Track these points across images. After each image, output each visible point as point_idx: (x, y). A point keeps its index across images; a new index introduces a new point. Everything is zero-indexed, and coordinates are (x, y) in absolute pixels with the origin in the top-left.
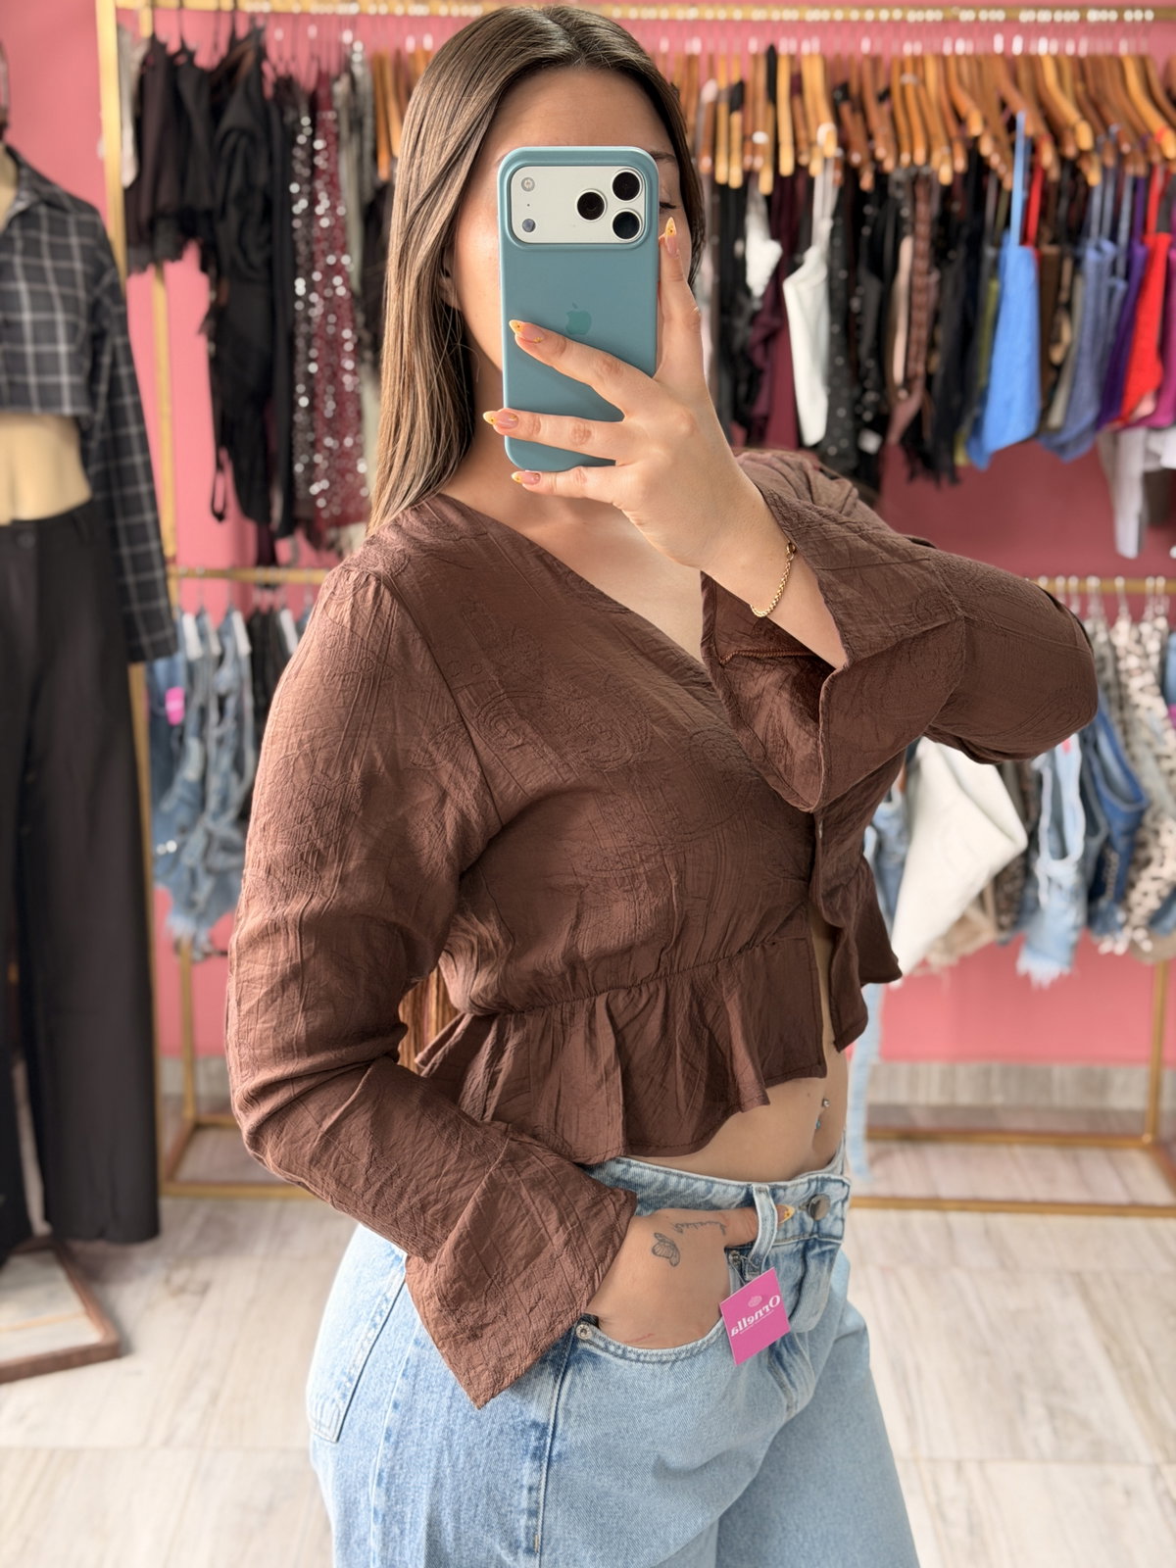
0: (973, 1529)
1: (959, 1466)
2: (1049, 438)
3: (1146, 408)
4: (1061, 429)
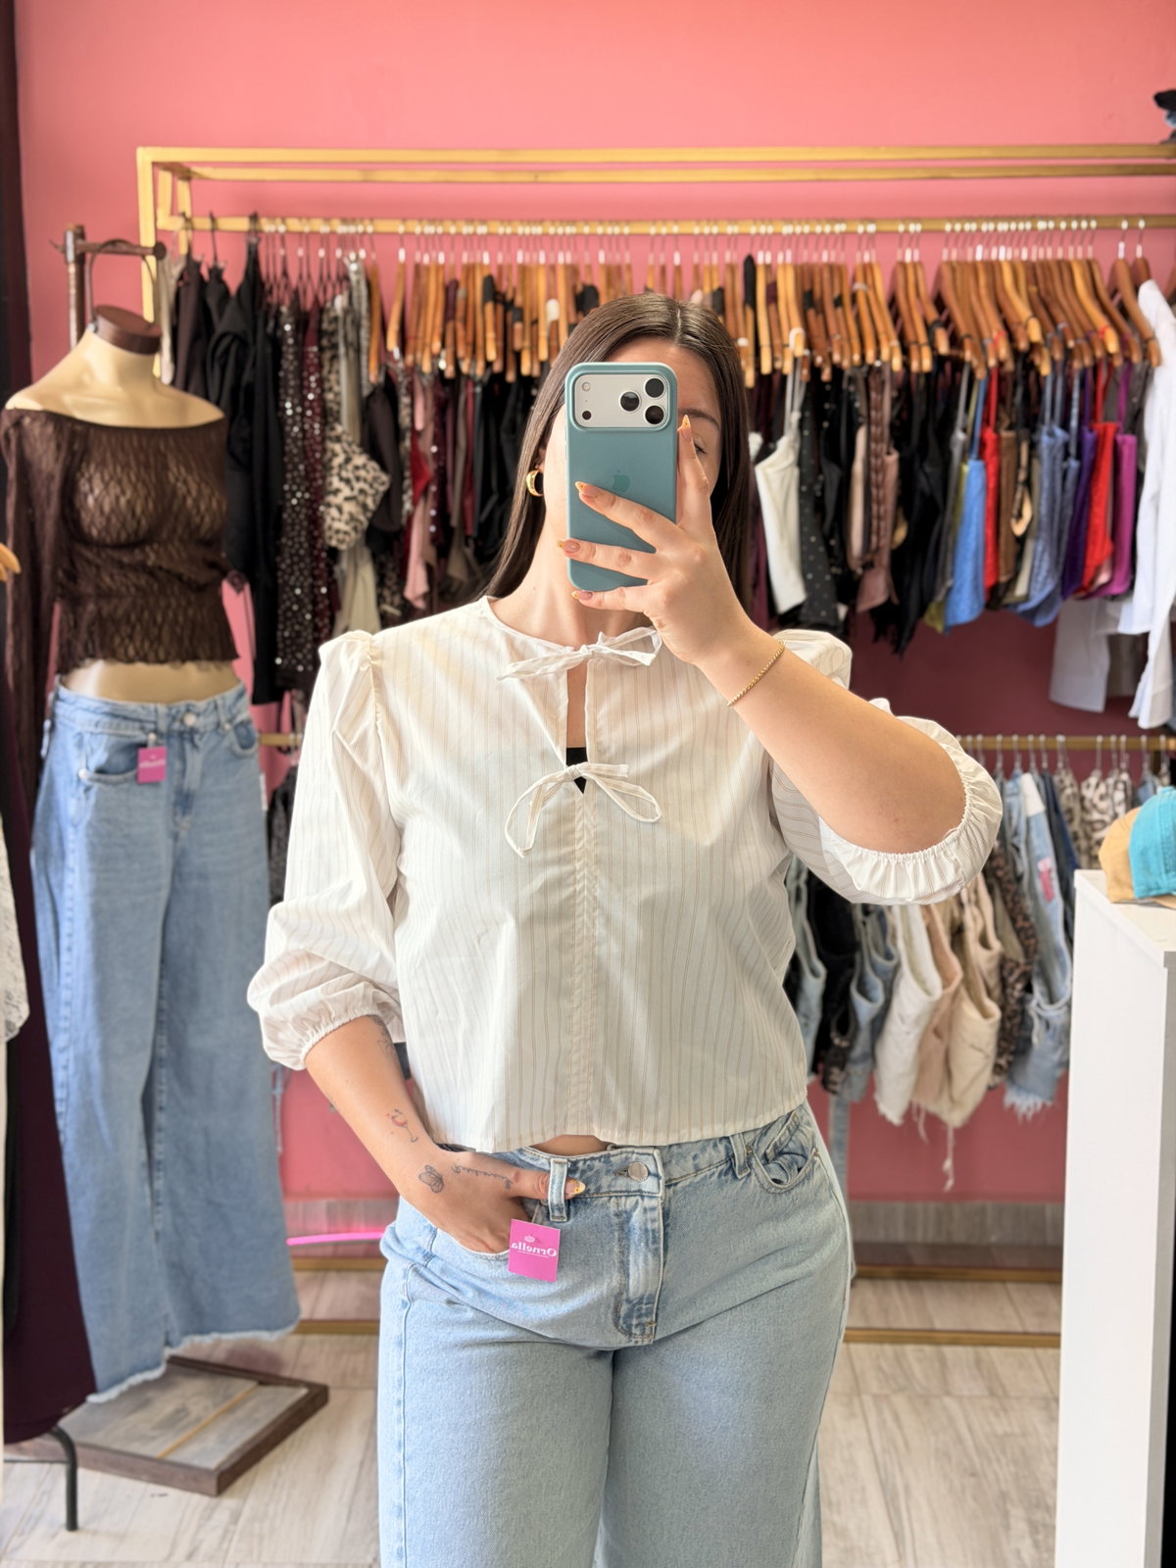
2: (1016, 604)
3: (1104, 578)
4: (1027, 598)
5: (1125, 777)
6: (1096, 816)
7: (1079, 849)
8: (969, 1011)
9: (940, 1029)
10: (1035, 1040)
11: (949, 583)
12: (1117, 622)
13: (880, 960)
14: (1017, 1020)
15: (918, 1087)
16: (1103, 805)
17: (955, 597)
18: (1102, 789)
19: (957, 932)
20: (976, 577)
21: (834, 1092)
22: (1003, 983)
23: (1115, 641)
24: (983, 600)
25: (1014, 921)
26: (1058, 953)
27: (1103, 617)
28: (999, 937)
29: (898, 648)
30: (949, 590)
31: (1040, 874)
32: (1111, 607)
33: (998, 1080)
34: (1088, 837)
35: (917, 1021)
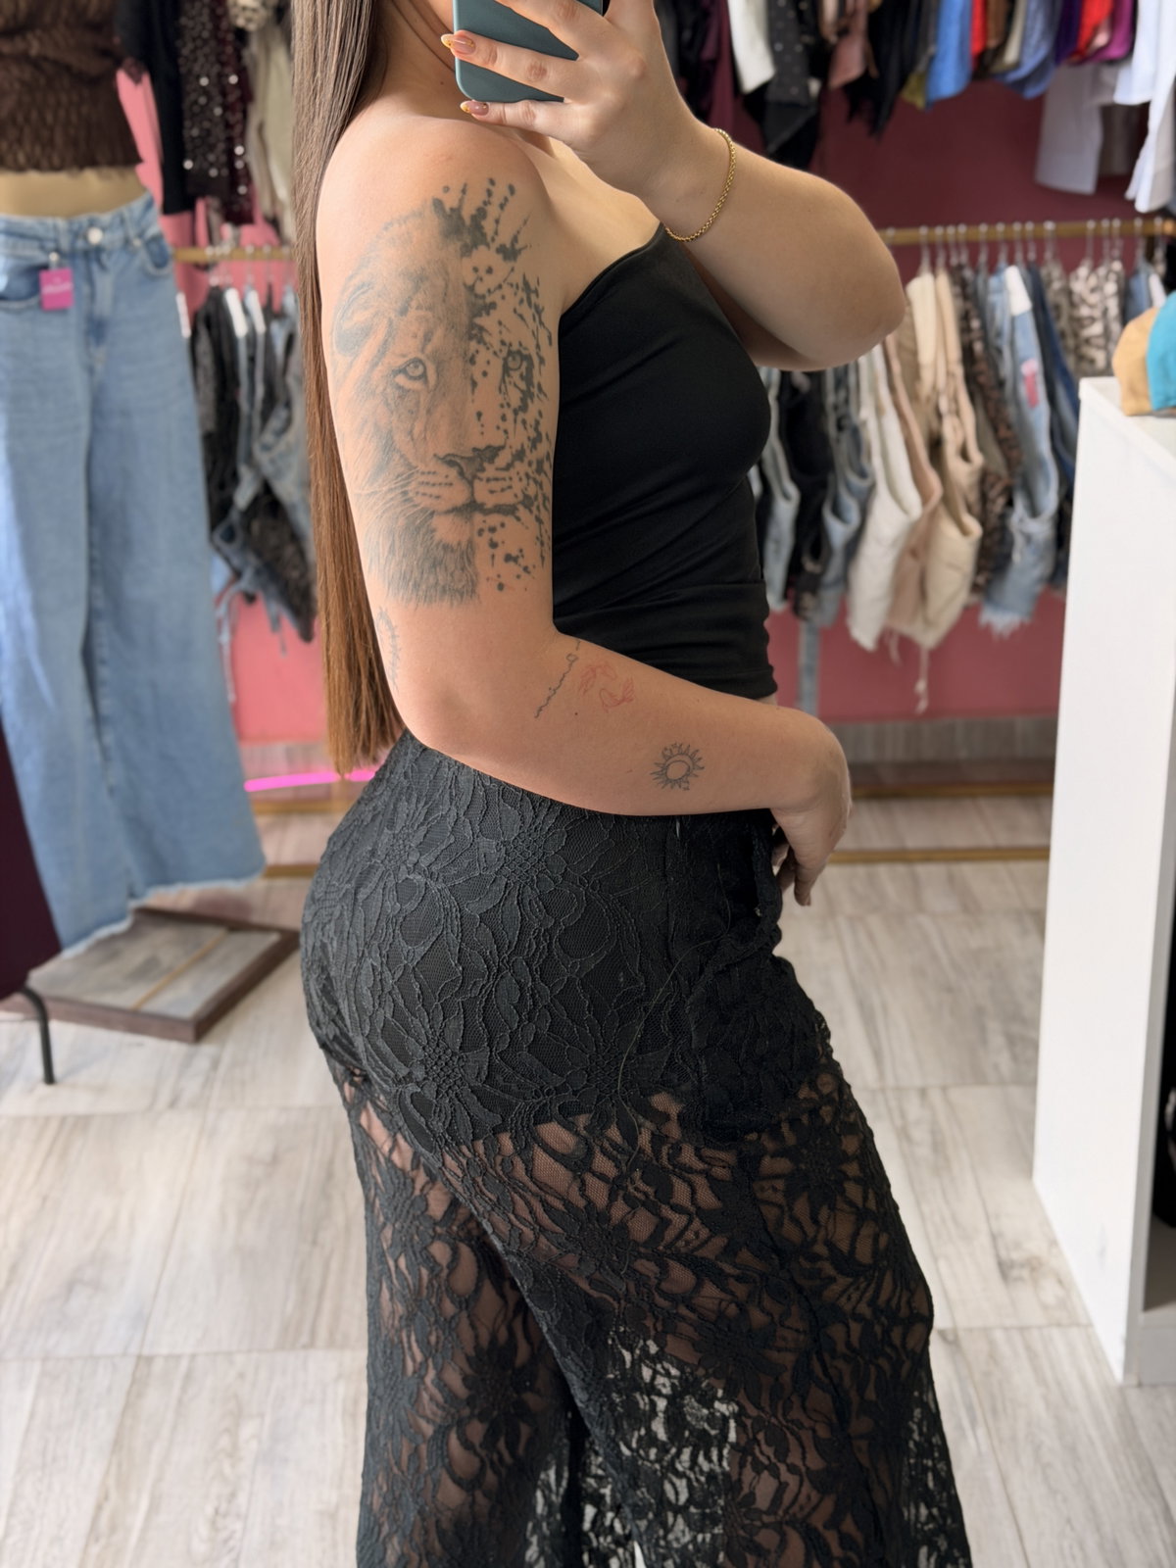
0: (937, 1146)
1: (923, 1092)
2: (1005, 73)
3: (1101, 39)
4: (1017, 65)
5: (1117, 266)
6: (1084, 311)
7: (1066, 348)
8: (948, 530)
9: (917, 548)
10: (1017, 557)
11: (932, 50)
12: (1113, 89)
13: (854, 479)
14: (997, 536)
15: (893, 610)
16: (1093, 299)
17: (938, 66)
18: (1093, 281)
19: (935, 445)
20: (962, 43)
21: (805, 619)
22: (984, 498)
23: (1109, 112)
24: (969, 67)
25: (996, 430)
26: (1041, 463)
27: (1097, 85)
28: (982, 448)
29: (875, 126)
30: (932, 59)
31: (1024, 378)
32: (1106, 73)
33: (975, 599)
34: (1076, 335)
35: (894, 543)
